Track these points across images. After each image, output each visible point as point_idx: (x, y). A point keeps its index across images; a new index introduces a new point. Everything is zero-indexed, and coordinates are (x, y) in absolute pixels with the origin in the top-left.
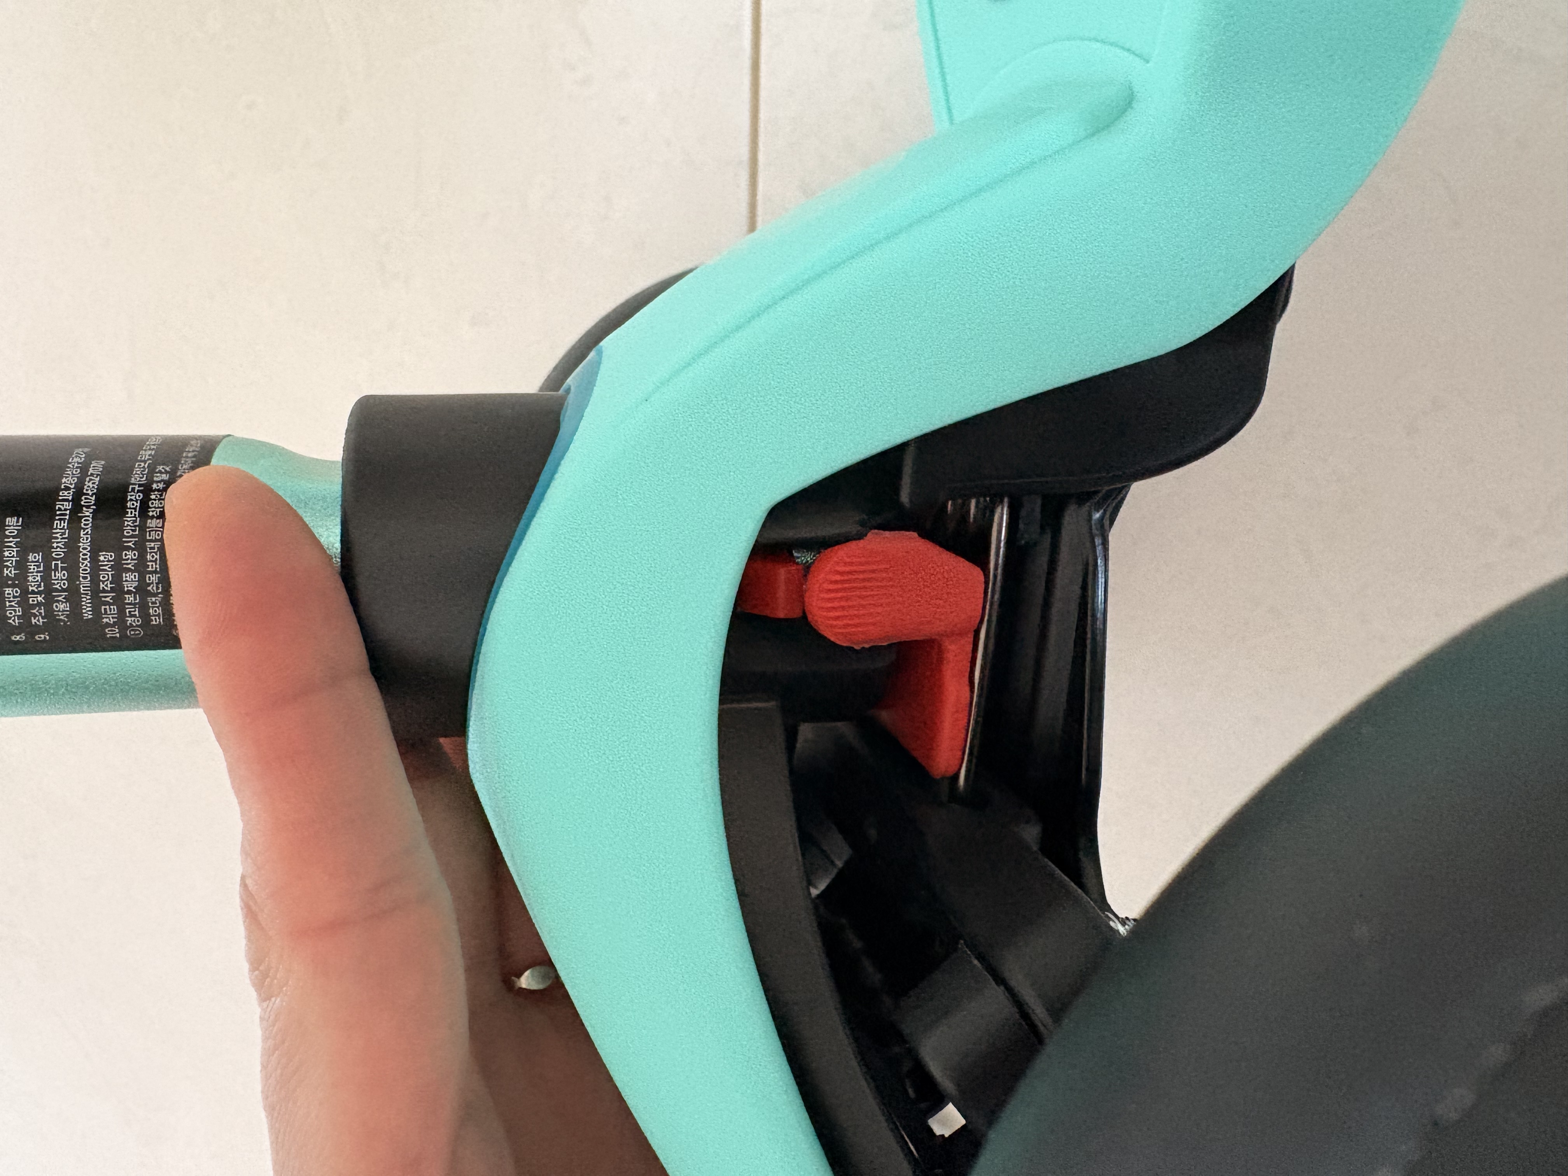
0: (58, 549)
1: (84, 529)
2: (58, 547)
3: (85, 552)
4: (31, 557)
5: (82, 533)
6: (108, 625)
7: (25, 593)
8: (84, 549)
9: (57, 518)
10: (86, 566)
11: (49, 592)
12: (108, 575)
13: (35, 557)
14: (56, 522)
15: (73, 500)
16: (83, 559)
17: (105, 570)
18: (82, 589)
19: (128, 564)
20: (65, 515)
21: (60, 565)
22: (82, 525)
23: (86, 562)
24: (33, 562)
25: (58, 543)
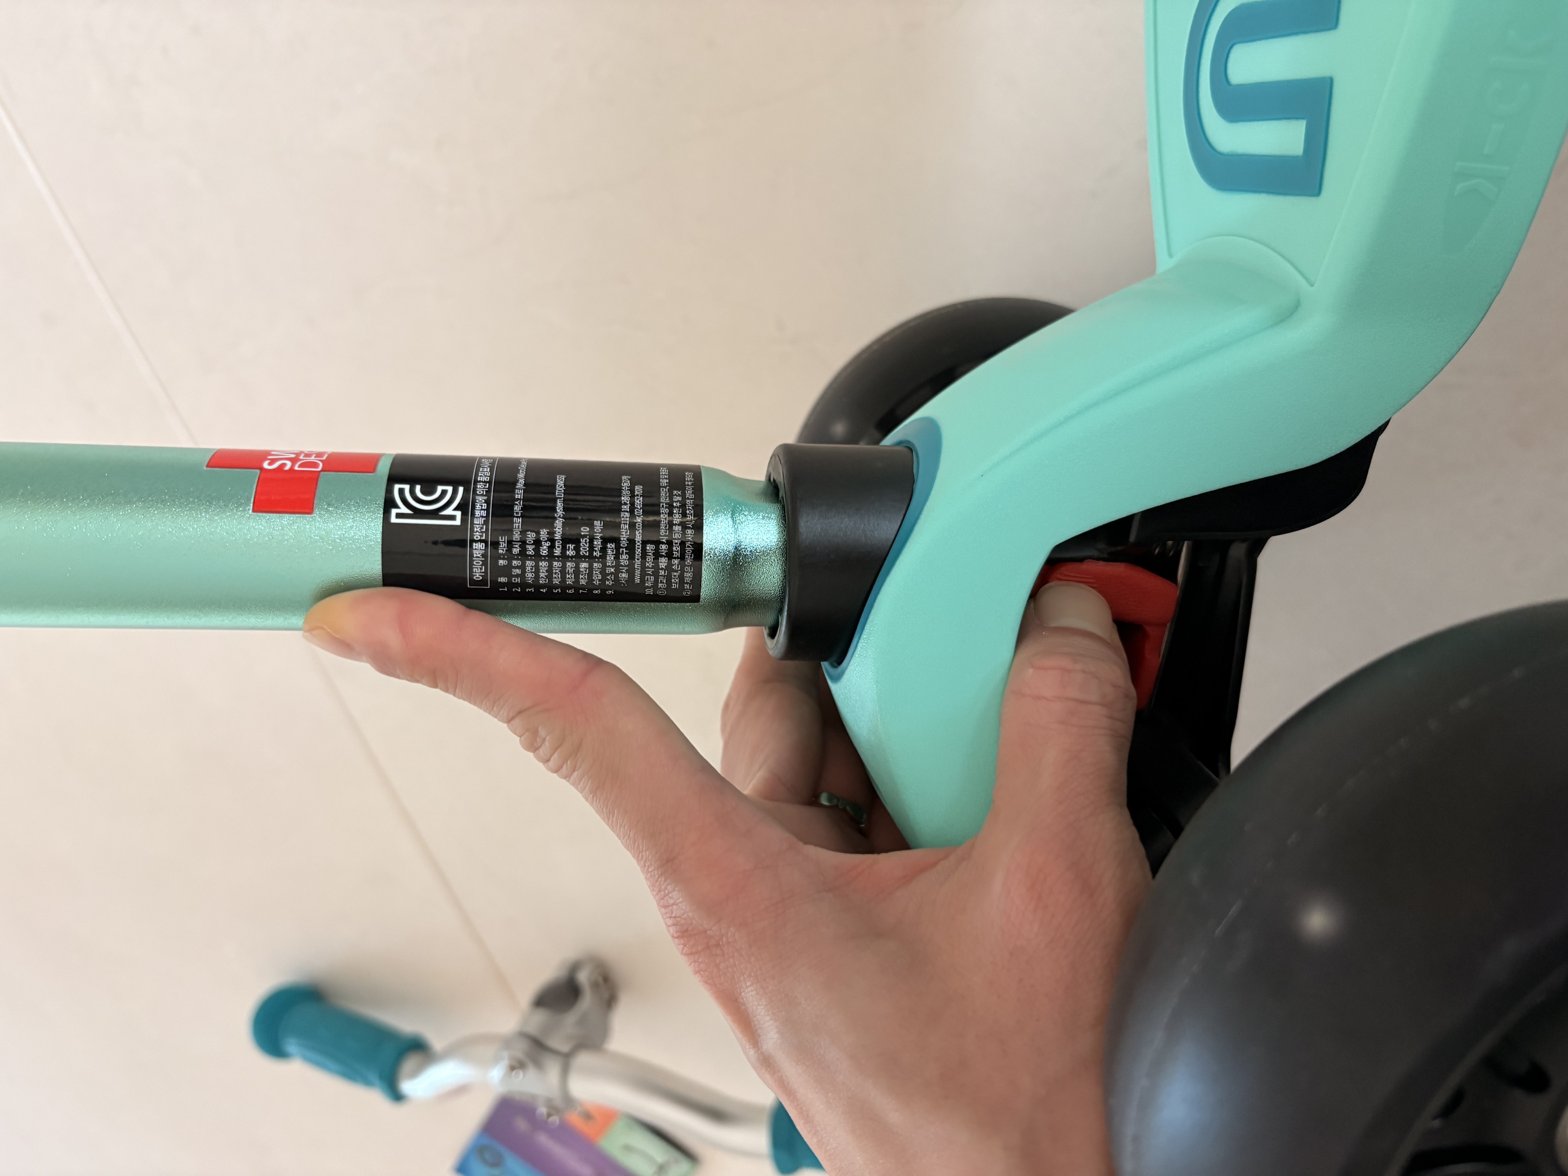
0: (624, 542)
1: (638, 530)
2: (623, 540)
3: (638, 544)
4: (609, 545)
5: (637, 532)
6: (648, 587)
7: (605, 566)
8: (638, 542)
9: (622, 522)
10: (639, 552)
11: (618, 567)
12: (651, 558)
13: (611, 546)
14: (622, 525)
15: (630, 512)
16: (638, 548)
17: (650, 555)
18: (636, 565)
19: (663, 552)
20: (627, 521)
21: (625, 551)
22: (637, 527)
23: (639, 550)
24: (610, 548)
25: (623, 538)
